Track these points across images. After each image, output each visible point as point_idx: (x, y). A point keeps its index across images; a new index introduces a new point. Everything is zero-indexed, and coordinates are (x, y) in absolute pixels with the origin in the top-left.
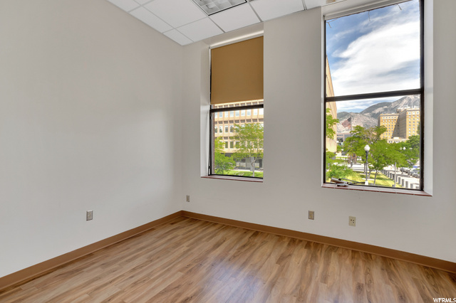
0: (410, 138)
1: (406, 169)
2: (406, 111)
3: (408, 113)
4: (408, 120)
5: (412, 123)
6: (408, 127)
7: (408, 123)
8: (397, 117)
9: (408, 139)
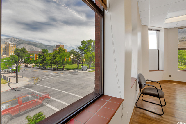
0: (11, 56)
1: (7, 70)
2: (9, 44)
3: (11, 45)
4: (10, 48)
5: (12, 50)
6: (10, 51)
7: (10, 49)
8: (5, 46)
9: (10, 56)
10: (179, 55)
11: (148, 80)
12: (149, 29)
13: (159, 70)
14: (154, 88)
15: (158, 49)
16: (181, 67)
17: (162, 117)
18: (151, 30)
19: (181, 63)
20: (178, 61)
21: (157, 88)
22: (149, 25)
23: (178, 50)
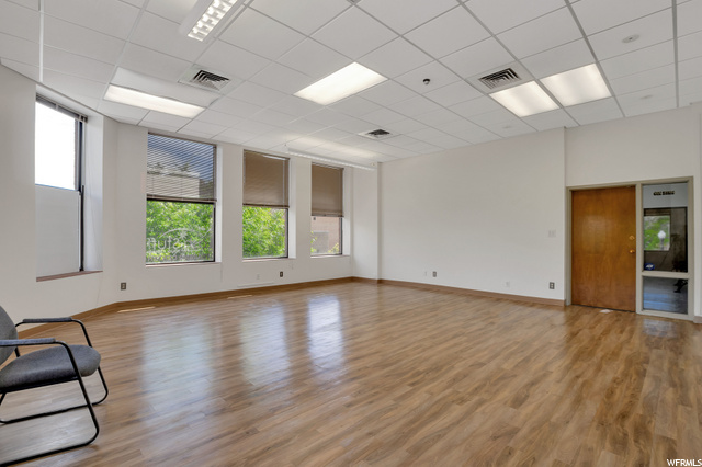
10: (149, 215)
11: (25, 322)
12: (40, 98)
13: (82, 269)
14: (55, 350)
15: (80, 189)
16: (154, 254)
17: (96, 448)
18: (52, 104)
19: (154, 241)
20: (148, 236)
21: (69, 345)
22: (41, 80)
23: (148, 199)
